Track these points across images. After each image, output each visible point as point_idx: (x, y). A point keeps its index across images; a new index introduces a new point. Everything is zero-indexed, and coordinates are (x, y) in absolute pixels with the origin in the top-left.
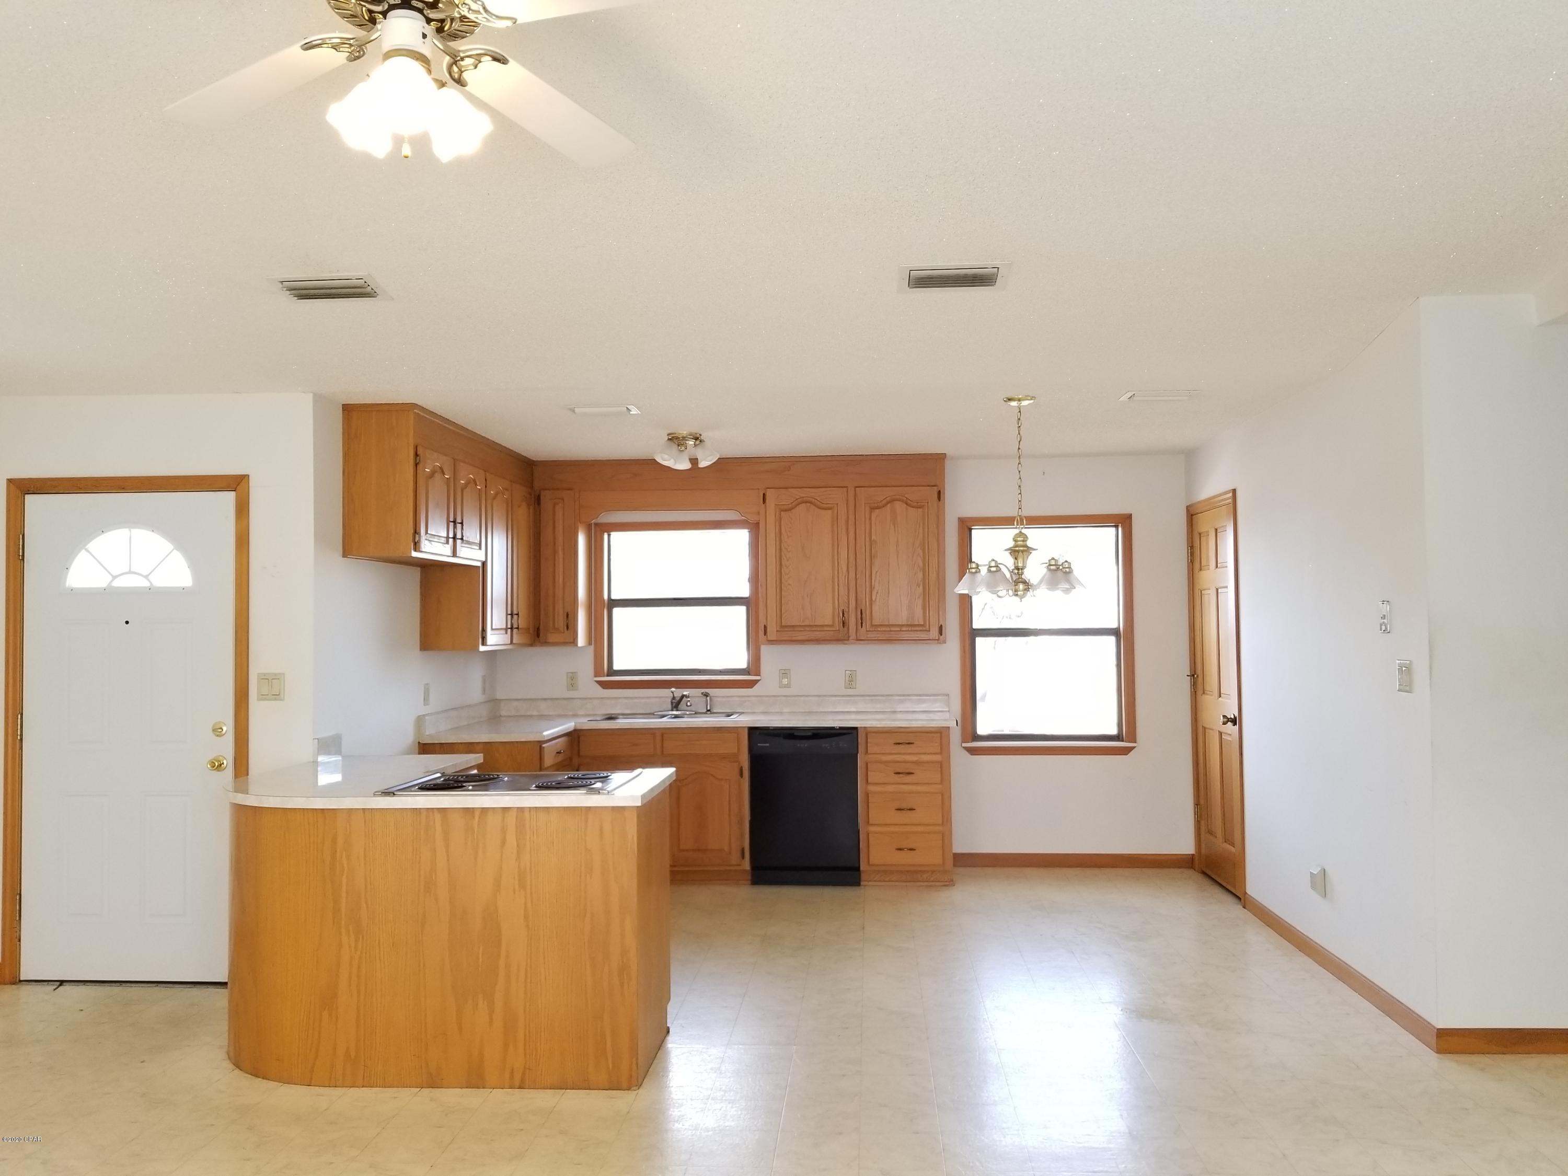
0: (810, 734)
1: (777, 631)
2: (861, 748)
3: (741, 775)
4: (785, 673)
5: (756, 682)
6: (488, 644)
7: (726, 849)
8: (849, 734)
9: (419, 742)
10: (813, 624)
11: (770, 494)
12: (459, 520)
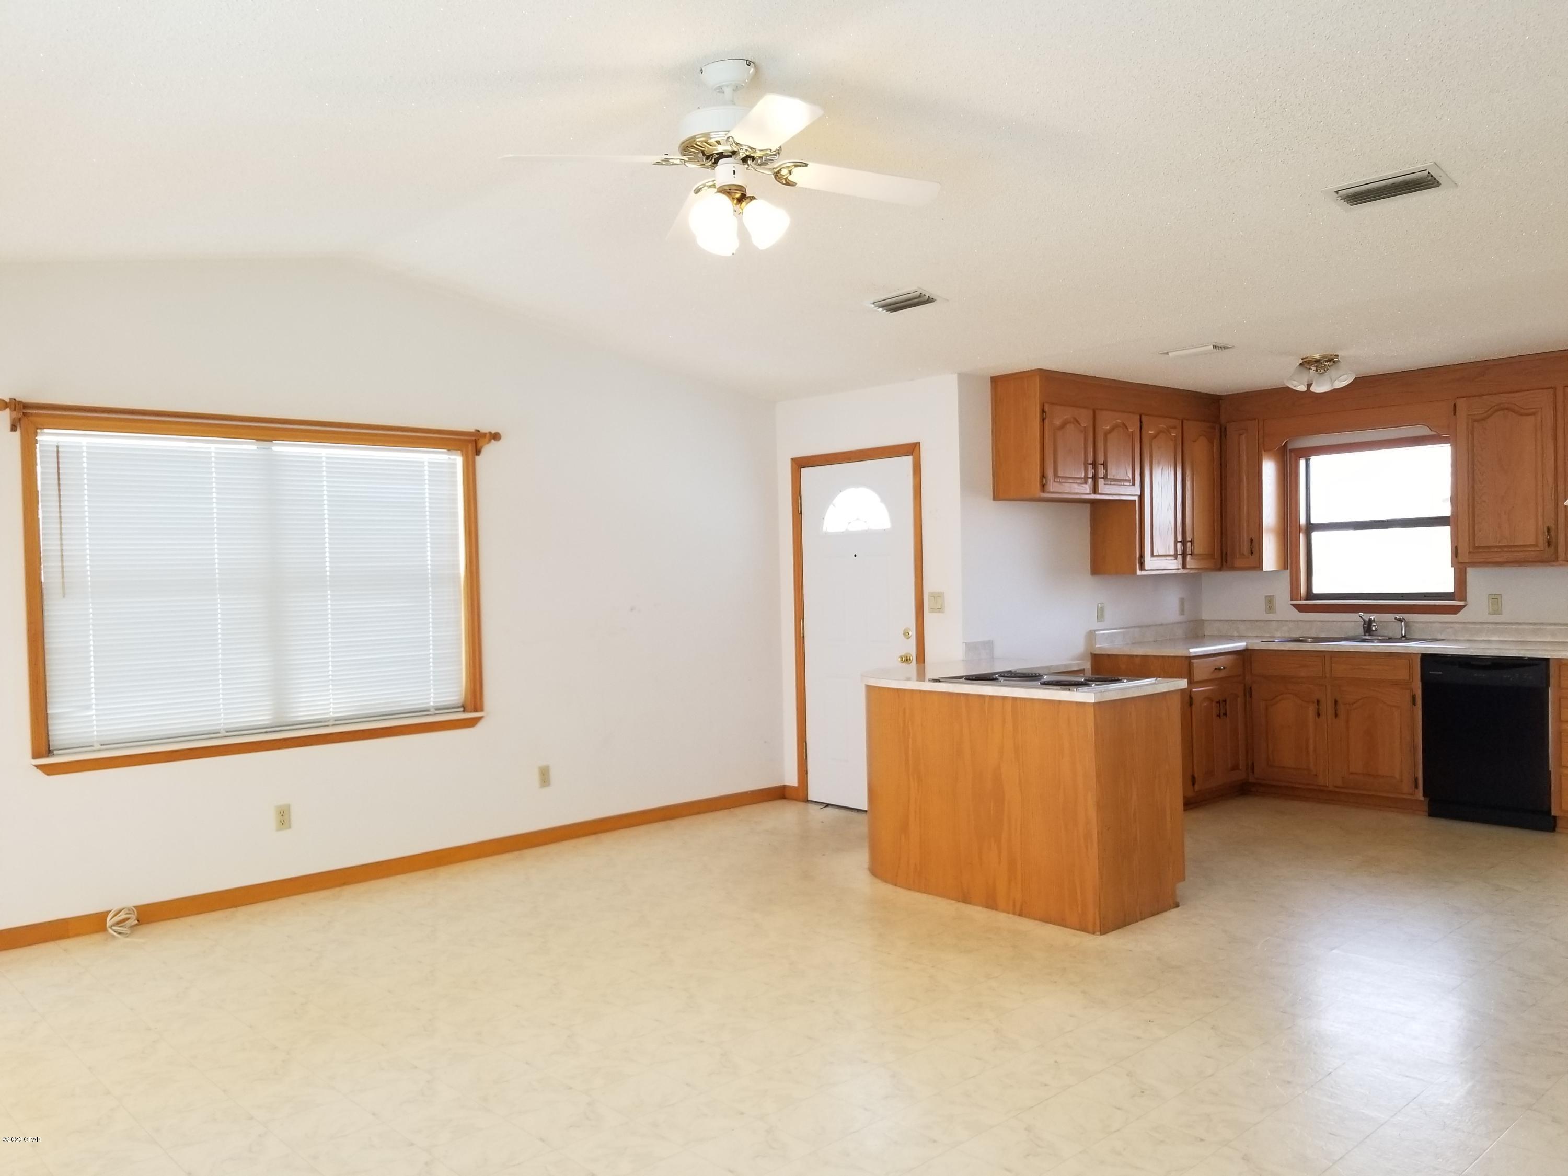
0: (1489, 663)
1: (1469, 552)
2: (1553, 681)
3: (1414, 703)
4: (1495, 599)
5: (1461, 607)
6: (1146, 569)
7: (1397, 776)
8: (1536, 665)
9: (1091, 653)
10: (1512, 544)
11: (1461, 403)
12: (1101, 460)
